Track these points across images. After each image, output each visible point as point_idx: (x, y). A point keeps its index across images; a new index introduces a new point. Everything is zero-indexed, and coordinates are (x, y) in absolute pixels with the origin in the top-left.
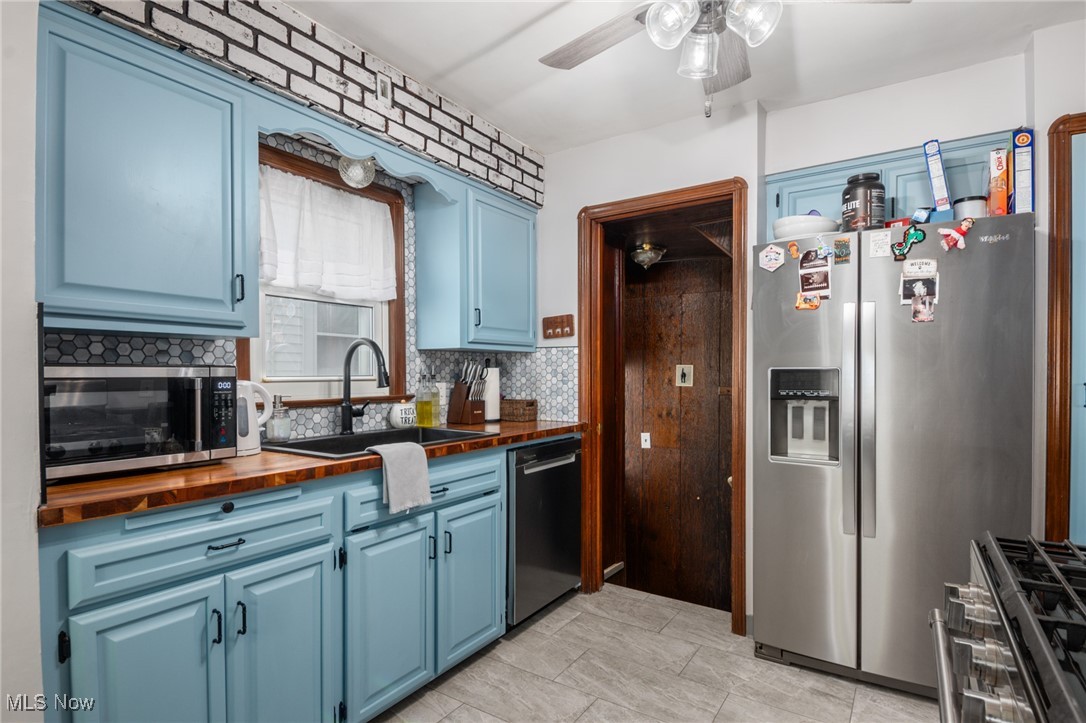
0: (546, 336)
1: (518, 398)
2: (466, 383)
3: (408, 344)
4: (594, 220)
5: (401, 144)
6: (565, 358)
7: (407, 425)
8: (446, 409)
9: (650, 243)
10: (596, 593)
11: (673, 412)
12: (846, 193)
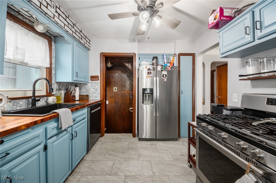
0: (91, 80)
1: (83, 94)
2: (71, 91)
3: (53, 80)
4: (104, 56)
5: (57, 24)
6: (96, 85)
7: (54, 103)
8: (64, 98)
9: (110, 63)
10: (104, 136)
11: (113, 96)
12: (153, 59)
